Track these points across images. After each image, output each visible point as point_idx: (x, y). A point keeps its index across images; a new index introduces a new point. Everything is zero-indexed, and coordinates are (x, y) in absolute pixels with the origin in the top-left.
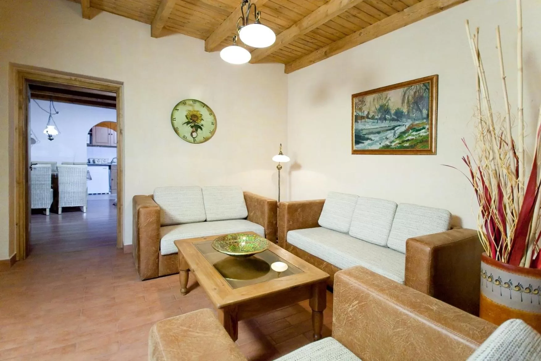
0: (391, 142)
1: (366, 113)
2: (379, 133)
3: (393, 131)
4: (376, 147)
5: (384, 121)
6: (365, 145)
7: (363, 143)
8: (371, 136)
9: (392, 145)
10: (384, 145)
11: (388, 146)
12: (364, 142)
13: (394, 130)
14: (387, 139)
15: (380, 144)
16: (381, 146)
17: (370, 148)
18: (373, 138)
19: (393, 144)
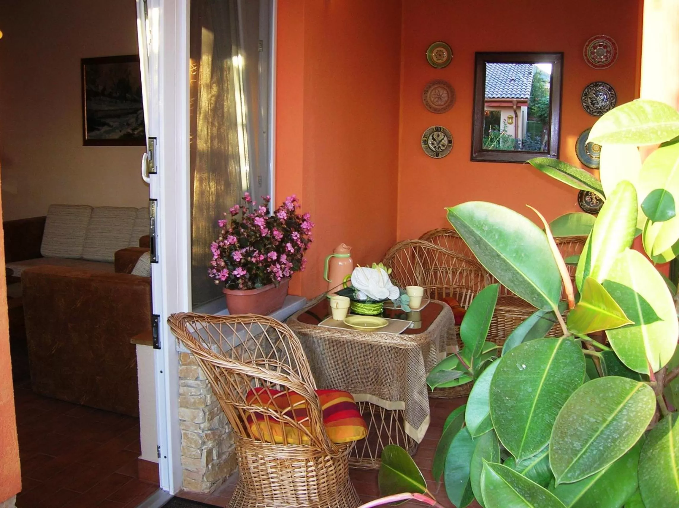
0: (134, 130)
1: (101, 88)
2: (119, 116)
3: (135, 115)
4: (116, 136)
5: (124, 101)
6: (102, 132)
7: (99, 130)
8: (108, 121)
9: (134, 134)
10: (125, 133)
11: (129, 135)
12: (100, 128)
13: (136, 113)
14: (128, 125)
15: (120, 131)
16: (122, 134)
17: (108, 137)
18: (111, 124)
19: (136, 132)
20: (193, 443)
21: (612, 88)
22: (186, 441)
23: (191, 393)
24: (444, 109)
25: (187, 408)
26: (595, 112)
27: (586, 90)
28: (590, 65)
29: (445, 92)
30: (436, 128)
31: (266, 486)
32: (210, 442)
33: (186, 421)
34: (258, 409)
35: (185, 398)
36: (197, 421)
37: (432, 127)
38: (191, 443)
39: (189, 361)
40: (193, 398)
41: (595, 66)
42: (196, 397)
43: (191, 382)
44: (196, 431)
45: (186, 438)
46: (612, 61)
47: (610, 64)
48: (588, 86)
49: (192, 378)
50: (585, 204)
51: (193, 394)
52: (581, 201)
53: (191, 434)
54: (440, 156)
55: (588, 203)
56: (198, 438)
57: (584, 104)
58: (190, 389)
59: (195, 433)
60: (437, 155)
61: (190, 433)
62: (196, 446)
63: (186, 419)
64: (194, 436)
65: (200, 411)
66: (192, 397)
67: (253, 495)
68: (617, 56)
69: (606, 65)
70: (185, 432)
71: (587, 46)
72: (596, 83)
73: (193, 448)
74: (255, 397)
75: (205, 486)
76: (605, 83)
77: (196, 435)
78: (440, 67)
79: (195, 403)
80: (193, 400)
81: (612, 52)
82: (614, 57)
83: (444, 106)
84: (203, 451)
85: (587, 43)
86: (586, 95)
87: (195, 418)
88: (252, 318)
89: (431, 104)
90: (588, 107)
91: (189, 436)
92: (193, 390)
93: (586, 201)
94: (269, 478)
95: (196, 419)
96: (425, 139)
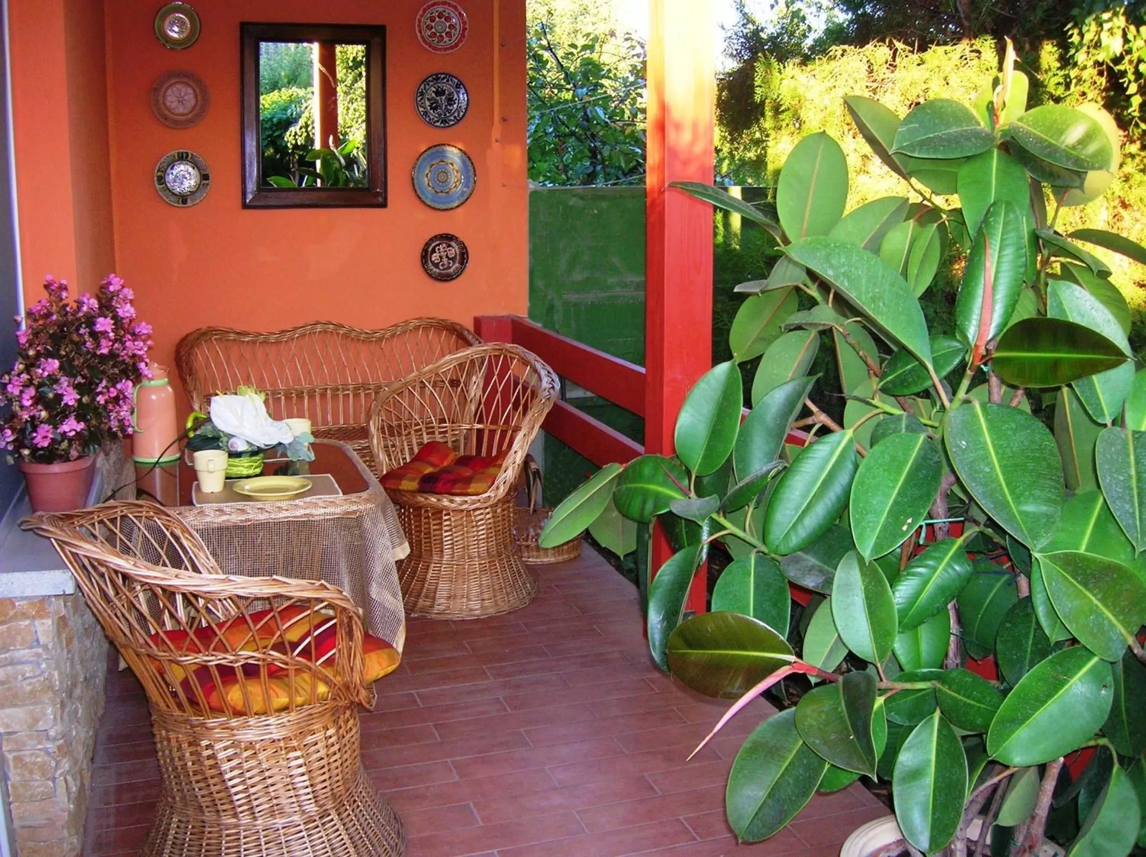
20: (36, 771)
21: (462, 84)
22: (19, 771)
23: (23, 675)
24: (190, 121)
25: (16, 706)
26: (438, 121)
27: (422, 87)
28: (427, 47)
29: (190, 91)
30: (178, 154)
31: (260, 794)
32: (65, 760)
33: (15, 733)
34: (225, 658)
35: (9, 689)
36: (41, 726)
37: (173, 153)
38: (31, 772)
39: (11, 613)
40: (30, 684)
41: (435, 49)
42: (36, 679)
43: (23, 653)
44: (40, 747)
45: (20, 765)
46: (460, 41)
47: (456, 45)
48: (425, 80)
49: (21, 645)
50: (432, 267)
51: (27, 675)
52: (426, 262)
53: (32, 755)
54: (189, 203)
55: (436, 265)
56: (46, 758)
57: (421, 109)
58: (19, 667)
59: (40, 750)
60: (184, 202)
61: (27, 753)
62: (43, 775)
63: (17, 728)
64: (37, 757)
65: (45, 706)
66: (28, 681)
67: (229, 821)
68: (466, 33)
69: (452, 48)
70: (15, 754)
71: (421, 16)
72: (437, 75)
73: (37, 780)
74: (217, 639)
75: (69, 847)
76: (450, 76)
77: (42, 753)
78: (179, 48)
79: (32, 693)
80: (29, 688)
81: (458, 27)
82: (463, 36)
83: (190, 116)
84: (57, 781)
85: (421, 12)
86: (422, 94)
87: (36, 721)
88: (116, 507)
89: (167, 112)
90: (426, 113)
91: (28, 760)
92: (27, 668)
93: (432, 262)
94: (265, 779)
95: (41, 723)
96: (159, 174)
